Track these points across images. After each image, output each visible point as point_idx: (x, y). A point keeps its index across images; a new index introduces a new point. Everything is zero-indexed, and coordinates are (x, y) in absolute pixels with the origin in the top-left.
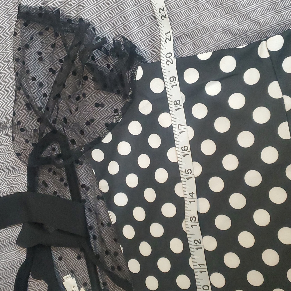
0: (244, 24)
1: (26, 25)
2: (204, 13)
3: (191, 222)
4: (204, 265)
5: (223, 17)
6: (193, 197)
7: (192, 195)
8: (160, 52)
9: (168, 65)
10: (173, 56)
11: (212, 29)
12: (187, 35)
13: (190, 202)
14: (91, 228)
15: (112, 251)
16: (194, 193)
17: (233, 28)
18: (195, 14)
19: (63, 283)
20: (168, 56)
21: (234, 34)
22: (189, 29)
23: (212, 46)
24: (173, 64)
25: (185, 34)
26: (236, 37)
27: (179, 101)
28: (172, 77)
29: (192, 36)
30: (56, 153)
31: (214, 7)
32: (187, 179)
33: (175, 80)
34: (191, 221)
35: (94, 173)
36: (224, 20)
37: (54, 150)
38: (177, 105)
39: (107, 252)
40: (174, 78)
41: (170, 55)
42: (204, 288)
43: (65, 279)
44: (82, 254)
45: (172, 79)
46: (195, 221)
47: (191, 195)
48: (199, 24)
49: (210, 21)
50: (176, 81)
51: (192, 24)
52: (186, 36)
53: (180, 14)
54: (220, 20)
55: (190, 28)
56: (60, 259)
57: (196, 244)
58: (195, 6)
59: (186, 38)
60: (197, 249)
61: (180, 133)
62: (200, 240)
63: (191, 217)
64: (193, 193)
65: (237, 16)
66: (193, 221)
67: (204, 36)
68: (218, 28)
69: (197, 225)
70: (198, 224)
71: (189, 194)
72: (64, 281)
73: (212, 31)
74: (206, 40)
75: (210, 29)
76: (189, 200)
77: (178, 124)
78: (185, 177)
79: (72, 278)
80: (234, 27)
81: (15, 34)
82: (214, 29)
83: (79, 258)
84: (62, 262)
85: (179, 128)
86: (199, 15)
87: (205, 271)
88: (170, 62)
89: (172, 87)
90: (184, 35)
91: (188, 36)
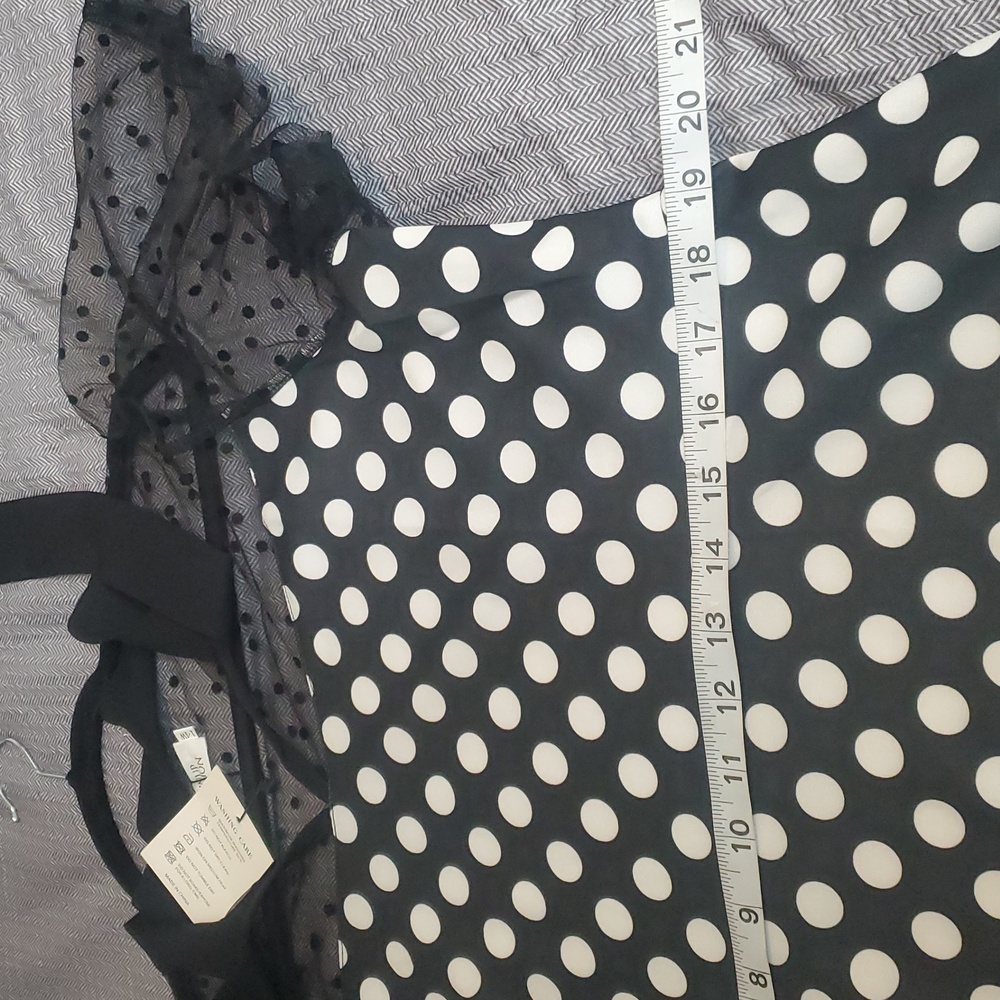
0: (644, 135)
1: (103, 41)
2: (546, 93)
3: (708, 628)
4: (738, 759)
5: (594, 108)
6: (717, 555)
7: (714, 547)
8: (657, 89)
9: (685, 130)
10: (703, 104)
11: (560, 143)
12: (501, 149)
13: (709, 568)
14: (247, 618)
15: (295, 688)
16: (721, 544)
17: (616, 143)
18: (526, 92)
19: (175, 745)
20: (685, 100)
21: (617, 161)
22: (506, 134)
23: (559, 188)
24: (700, 129)
25: (494, 147)
26: (624, 170)
27: (707, 250)
28: (693, 172)
29: (512, 152)
30: (177, 405)
31: (574, 75)
32: (706, 496)
33: (701, 182)
34: (710, 626)
35: (254, 480)
36: (596, 116)
37: (170, 394)
38: (699, 262)
39: (280, 688)
40: (697, 174)
41: (692, 99)
42: (734, 827)
43: (178, 737)
44: (223, 681)
45: (690, 178)
46: (722, 626)
47: (712, 546)
48: (531, 121)
49: (560, 118)
50: (703, 185)
51: (514, 119)
52: (497, 151)
53: (487, 85)
54: (587, 116)
55: (509, 130)
56: (174, 682)
57: (720, 694)
58: (531, 69)
59: (498, 156)
60: (720, 708)
61: (698, 351)
62: (732, 683)
63: (709, 615)
64: (718, 543)
65: (630, 109)
66: (715, 626)
67: (542, 157)
68: (578, 141)
69: (726, 640)
70: (730, 637)
71: (708, 544)
72: (176, 740)
73: (562, 148)
74: (545, 171)
75: (555, 142)
76: (704, 563)
77: (696, 325)
78: (701, 492)
79: (197, 737)
80: (621, 140)
81: (79, 62)
82: (566, 142)
83: (216, 688)
84: (179, 692)
85: (696, 336)
86: (533, 95)
87: (740, 779)
88: (693, 123)
89: (688, 201)
90: (491, 150)
91: (502, 152)
